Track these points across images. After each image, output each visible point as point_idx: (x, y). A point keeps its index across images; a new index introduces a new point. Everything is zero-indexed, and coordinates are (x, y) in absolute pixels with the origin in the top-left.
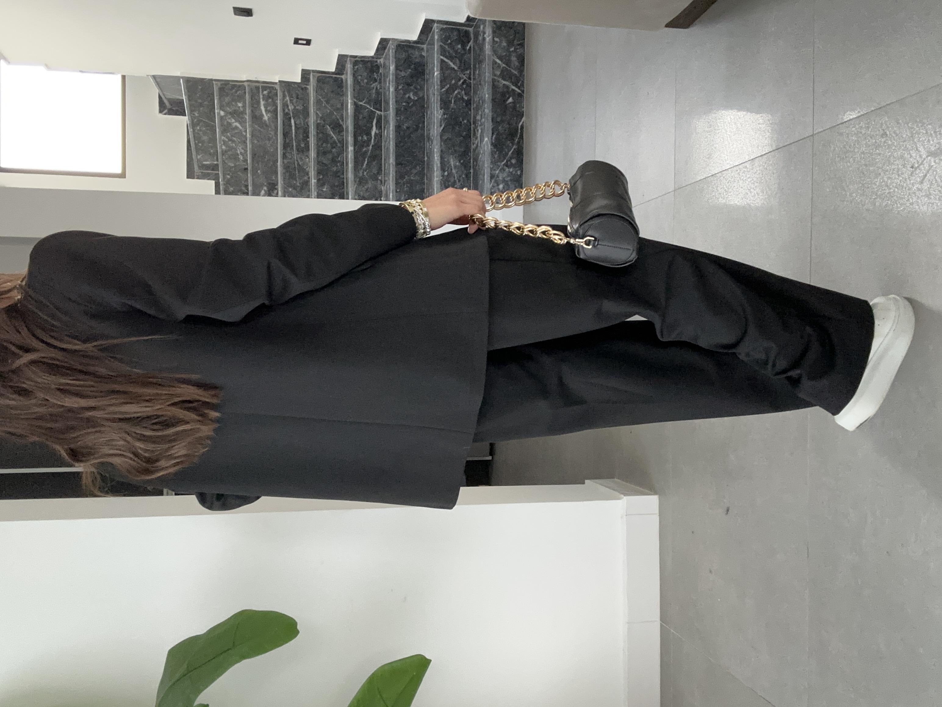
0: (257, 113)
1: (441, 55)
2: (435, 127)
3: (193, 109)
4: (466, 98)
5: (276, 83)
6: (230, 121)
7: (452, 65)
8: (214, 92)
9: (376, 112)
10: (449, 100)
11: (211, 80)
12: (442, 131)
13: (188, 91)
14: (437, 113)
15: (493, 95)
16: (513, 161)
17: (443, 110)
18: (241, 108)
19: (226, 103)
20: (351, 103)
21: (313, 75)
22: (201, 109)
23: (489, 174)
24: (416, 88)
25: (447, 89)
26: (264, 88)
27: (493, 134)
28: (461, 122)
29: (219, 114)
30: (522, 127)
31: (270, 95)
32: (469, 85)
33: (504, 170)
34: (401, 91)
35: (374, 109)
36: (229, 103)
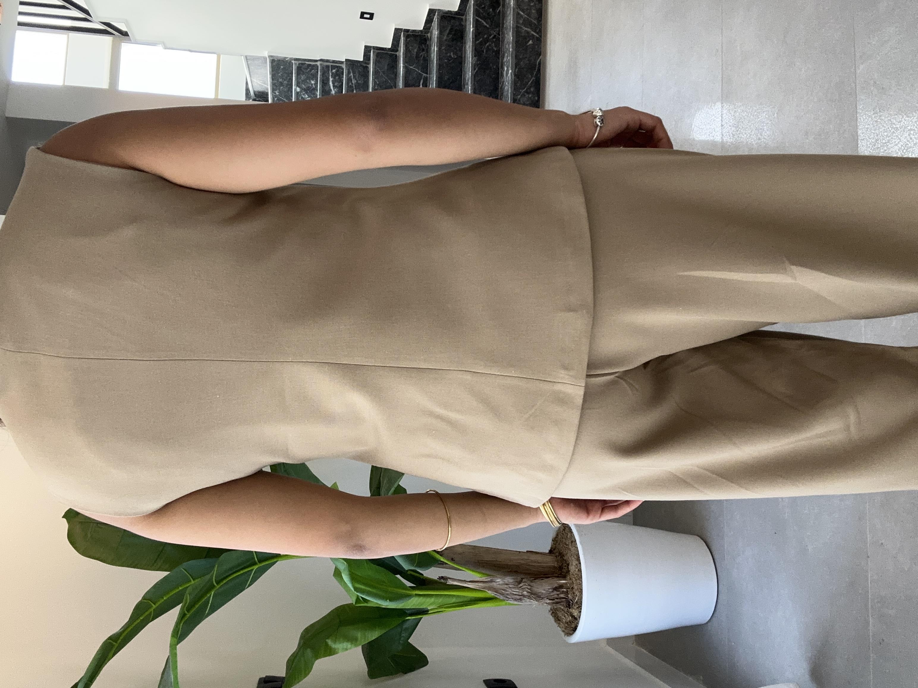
0: (327, 88)
1: (477, 16)
2: (470, 70)
3: (275, 88)
4: (496, 49)
5: (342, 62)
6: (304, 97)
7: (485, 24)
8: (292, 72)
9: (423, 74)
10: (482, 50)
11: (291, 59)
12: (476, 73)
13: (272, 71)
14: (472, 60)
15: (517, 38)
16: (532, 89)
17: (477, 57)
18: (313, 86)
19: (302, 80)
20: (403, 67)
21: (373, 51)
22: (282, 88)
23: (512, 98)
24: (456, 49)
25: (481, 42)
26: (333, 67)
27: (516, 67)
28: (491, 68)
29: (295, 90)
30: (540, 64)
31: (338, 73)
32: (498, 39)
33: (525, 96)
34: (444, 51)
35: (421, 72)
36: (304, 81)
